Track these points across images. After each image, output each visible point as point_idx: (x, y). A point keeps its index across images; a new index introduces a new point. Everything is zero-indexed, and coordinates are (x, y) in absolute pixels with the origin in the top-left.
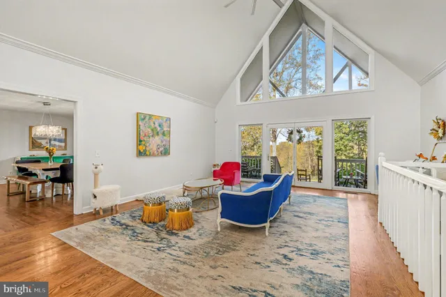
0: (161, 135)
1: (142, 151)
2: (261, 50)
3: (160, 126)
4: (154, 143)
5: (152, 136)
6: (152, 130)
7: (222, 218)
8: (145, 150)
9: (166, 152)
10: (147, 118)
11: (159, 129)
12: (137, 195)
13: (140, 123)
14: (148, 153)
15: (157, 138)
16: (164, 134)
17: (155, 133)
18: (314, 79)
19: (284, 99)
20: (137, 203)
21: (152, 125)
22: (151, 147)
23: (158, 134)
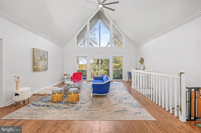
0: (44, 60)
1: (36, 68)
2: (86, 26)
3: (43, 55)
4: (41, 64)
5: (40, 61)
6: (40, 58)
7: (93, 93)
8: (37, 68)
9: (46, 69)
10: (38, 51)
11: (43, 57)
12: (34, 92)
13: (35, 53)
14: (38, 70)
15: (42, 62)
16: (45, 60)
17: (42, 59)
18: (94, 39)
19: (93, 47)
20: (34, 96)
21: (40, 55)
22: (40, 66)
23: (43, 60)
